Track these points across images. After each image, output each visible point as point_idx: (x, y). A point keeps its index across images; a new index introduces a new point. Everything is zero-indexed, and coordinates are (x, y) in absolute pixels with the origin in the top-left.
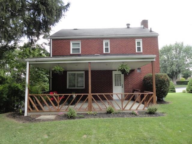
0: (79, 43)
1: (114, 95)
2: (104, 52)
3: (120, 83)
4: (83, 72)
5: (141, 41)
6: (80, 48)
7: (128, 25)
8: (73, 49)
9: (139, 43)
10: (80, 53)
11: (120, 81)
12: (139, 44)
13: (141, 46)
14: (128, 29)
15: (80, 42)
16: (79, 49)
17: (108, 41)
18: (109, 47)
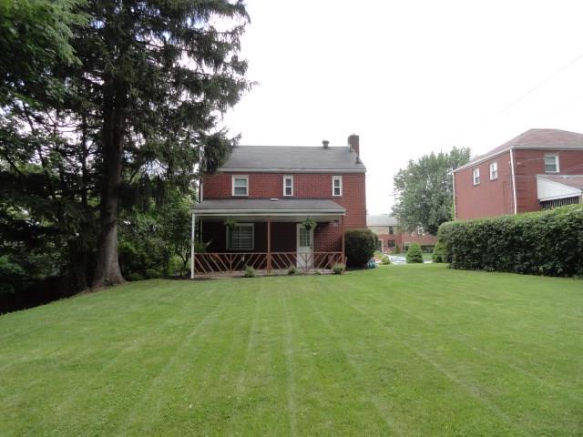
0: (245, 180)
1: (298, 255)
2: (285, 194)
3: (308, 243)
4: (252, 225)
5: (340, 178)
6: (247, 187)
7: (326, 143)
8: (236, 188)
9: (337, 182)
10: (247, 195)
11: (308, 239)
12: (337, 185)
13: (340, 187)
14: (325, 151)
15: (247, 177)
16: (245, 188)
17: (291, 178)
18: (292, 187)
